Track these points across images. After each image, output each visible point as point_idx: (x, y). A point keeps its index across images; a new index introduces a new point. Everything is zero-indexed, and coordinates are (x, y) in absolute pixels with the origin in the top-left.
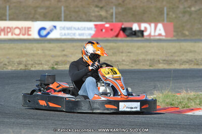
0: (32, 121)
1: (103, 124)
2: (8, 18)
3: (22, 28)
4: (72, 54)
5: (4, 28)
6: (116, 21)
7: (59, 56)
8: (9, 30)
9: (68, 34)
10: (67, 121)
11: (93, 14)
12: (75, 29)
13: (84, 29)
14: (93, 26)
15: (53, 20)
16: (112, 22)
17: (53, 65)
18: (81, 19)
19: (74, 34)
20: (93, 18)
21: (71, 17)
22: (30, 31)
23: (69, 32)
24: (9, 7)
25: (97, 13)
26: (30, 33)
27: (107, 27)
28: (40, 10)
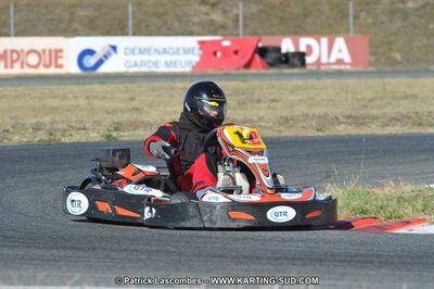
0: (62, 253)
1: (215, 257)
2: (12, 32)
3: (44, 51)
4: (151, 106)
5: (5, 52)
6: (244, 34)
7: (123, 111)
8: (15, 56)
9: (143, 63)
10: (137, 251)
11: (195, 20)
12: (157, 51)
13: (177, 52)
14: (197, 46)
15: (109, 33)
16: (238, 35)
17: (109, 130)
18: (169, 29)
19: (156, 64)
20: (196, 28)
21: (147, 26)
22: (61, 57)
23: (146, 58)
24: (15, 6)
25: (205, 18)
26: (60, 61)
27: (227, 47)
28: (81, 13)
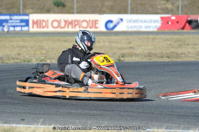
2: (75, 11)
3: (90, 21)
4: (138, 46)
5: (72, 21)
6: (182, 14)
7: (125, 49)
8: (76, 23)
9: (135, 27)
11: (159, 7)
12: (141, 21)
13: (151, 22)
14: (160, 19)
15: (119, 13)
16: (179, 14)
17: (119, 57)
18: (147, 11)
19: (141, 27)
20: (159, 11)
21: (137, 10)
22: (97, 24)
23: (136, 24)
25: (163, 6)
26: (97, 26)
27: (173, 20)
28: (107, 3)
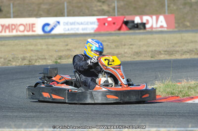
0: (34, 114)
2: (12, 15)
3: (27, 24)
4: (76, 48)
5: (9, 25)
6: (118, 15)
7: (63, 51)
8: (13, 27)
9: (72, 29)
10: (69, 113)
11: (95, 9)
12: (78, 23)
13: (87, 24)
14: (96, 21)
15: (56, 16)
16: (115, 15)
17: (56, 59)
18: (83, 13)
19: (78, 29)
20: (96, 13)
21: (74, 12)
22: (35, 27)
23: (73, 26)
24: (13, 4)
25: (99, 8)
26: (34, 29)
27: (110, 21)
28: (43, 7)
